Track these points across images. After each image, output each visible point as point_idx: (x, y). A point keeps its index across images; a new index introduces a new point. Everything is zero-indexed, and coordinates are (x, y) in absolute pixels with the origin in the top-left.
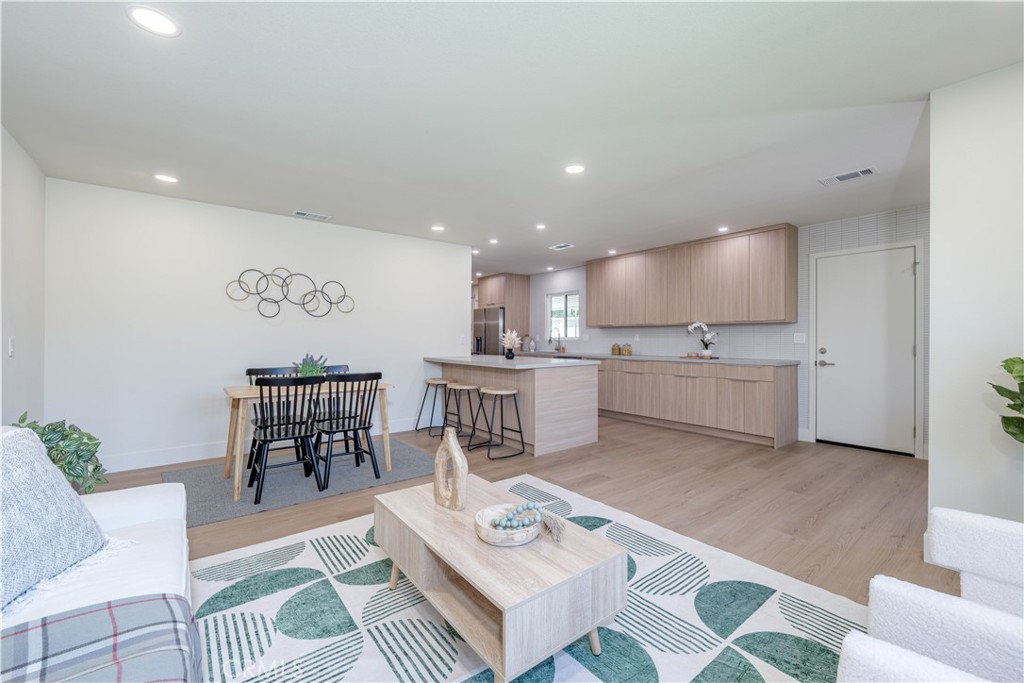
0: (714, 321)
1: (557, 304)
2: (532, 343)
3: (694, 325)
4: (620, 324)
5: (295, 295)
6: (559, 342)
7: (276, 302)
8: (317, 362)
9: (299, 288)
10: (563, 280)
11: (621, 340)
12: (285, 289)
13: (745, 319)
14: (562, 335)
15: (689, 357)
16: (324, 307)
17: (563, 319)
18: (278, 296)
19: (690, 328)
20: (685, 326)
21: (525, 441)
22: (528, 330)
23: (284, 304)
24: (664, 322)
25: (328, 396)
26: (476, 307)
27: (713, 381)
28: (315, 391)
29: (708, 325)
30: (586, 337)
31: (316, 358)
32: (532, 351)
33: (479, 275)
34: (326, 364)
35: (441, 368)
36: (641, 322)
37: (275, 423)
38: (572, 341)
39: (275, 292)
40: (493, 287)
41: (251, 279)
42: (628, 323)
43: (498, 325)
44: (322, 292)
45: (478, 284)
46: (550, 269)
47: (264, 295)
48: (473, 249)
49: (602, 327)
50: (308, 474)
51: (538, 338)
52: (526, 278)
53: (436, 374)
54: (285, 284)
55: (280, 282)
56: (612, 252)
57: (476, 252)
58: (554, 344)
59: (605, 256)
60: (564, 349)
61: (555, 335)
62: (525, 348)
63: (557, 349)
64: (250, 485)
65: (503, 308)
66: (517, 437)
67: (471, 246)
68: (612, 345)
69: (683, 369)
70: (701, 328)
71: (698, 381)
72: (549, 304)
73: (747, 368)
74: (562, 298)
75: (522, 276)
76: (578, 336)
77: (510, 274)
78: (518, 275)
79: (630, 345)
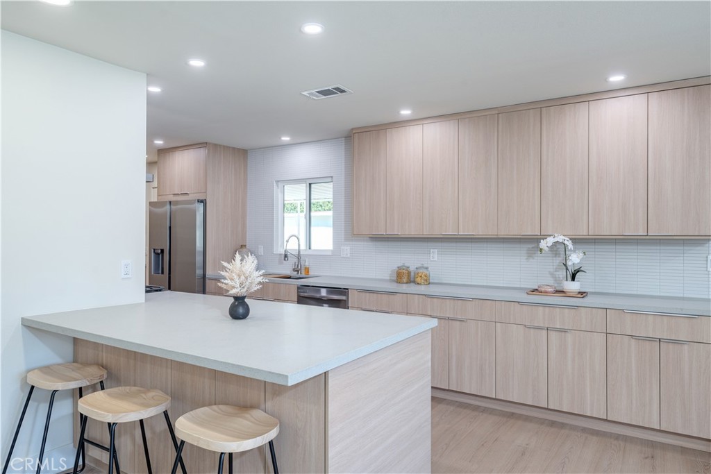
0: (582, 232)
1: (295, 195)
3: (550, 241)
4: (413, 233)
6: (299, 256)
10: (305, 159)
11: (411, 259)
13: (642, 232)
14: (303, 247)
15: (538, 292)
19: (543, 244)
20: (535, 240)
22: (245, 239)
24: (492, 232)
26: (154, 199)
27: (599, 339)
29: (575, 241)
33: (159, 142)
36: (450, 232)
38: (321, 257)
40: (184, 165)
42: (426, 232)
45: (157, 158)
46: (286, 139)
48: (148, 84)
49: (376, 238)
51: (261, 251)
52: (241, 154)
56: (406, 113)
57: (155, 89)
58: (292, 261)
60: (307, 270)
61: (292, 246)
63: (294, 270)
65: (203, 202)
67: (145, 75)
68: (395, 267)
69: (541, 316)
70: (565, 244)
71: (569, 337)
72: (280, 196)
73: (665, 319)
74: (303, 188)
75: (234, 148)
76: (331, 247)
77: (215, 145)
78: (229, 147)
79: (427, 268)
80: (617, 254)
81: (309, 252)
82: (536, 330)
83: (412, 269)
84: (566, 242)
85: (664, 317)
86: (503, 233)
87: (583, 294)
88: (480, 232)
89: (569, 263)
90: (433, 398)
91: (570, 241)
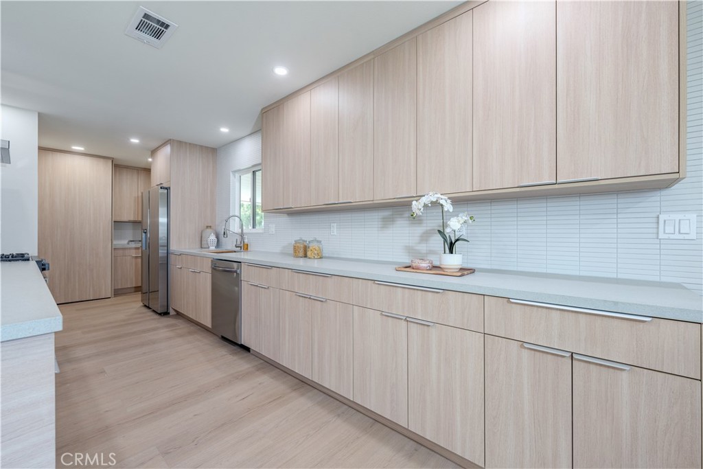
0: (466, 187)
13: (547, 179)
19: (415, 207)
24: (368, 197)
27: (473, 342)
30: (272, 229)
36: (332, 201)
40: (162, 161)
52: (210, 152)
60: (246, 246)
65: (167, 189)
70: (442, 205)
71: (434, 332)
73: (582, 318)
75: (201, 146)
77: (180, 143)
78: (196, 145)
79: (320, 242)
80: (519, 219)
83: (308, 242)
84: (442, 202)
85: (580, 315)
86: (379, 197)
87: (464, 271)
88: (357, 197)
89: (448, 230)
91: (449, 201)
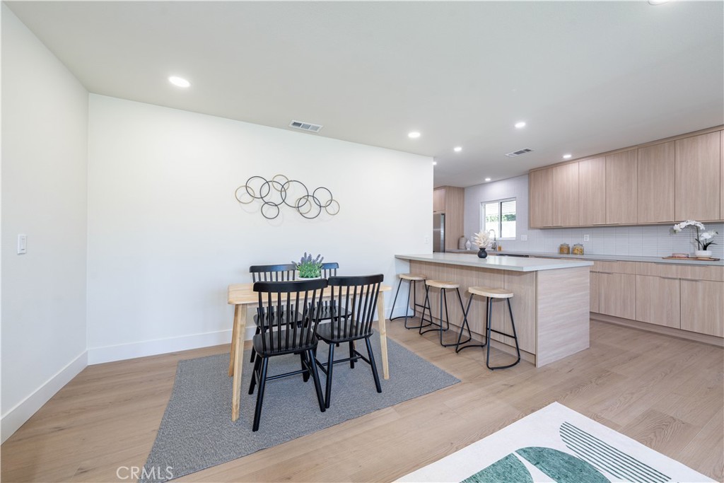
1: (491, 210)
2: (468, 243)
3: (683, 225)
4: (572, 225)
5: (291, 200)
6: (495, 241)
7: (276, 205)
8: (314, 261)
9: (294, 193)
10: (498, 189)
11: (571, 241)
12: (283, 194)
14: (497, 236)
15: (673, 257)
16: (315, 209)
17: (497, 223)
18: (277, 200)
19: (676, 227)
20: (670, 225)
21: (520, 347)
22: (463, 232)
23: (283, 207)
25: (330, 299)
28: (318, 295)
29: (707, 224)
30: (525, 237)
31: (314, 258)
32: (468, 249)
34: (323, 262)
35: (409, 264)
36: (600, 223)
37: (275, 323)
38: (509, 242)
39: (275, 197)
41: (256, 185)
42: (581, 224)
43: (440, 232)
44: (313, 197)
46: (488, 180)
47: (266, 199)
49: (544, 229)
50: (306, 379)
52: (461, 190)
53: (405, 269)
54: (283, 189)
55: (279, 187)
56: (567, 157)
59: (560, 161)
60: (500, 248)
61: (490, 235)
62: (462, 246)
63: (492, 248)
64: (251, 392)
65: (444, 214)
66: (511, 342)
67: (432, 158)
68: (559, 245)
69: (673, 271)
70: (697, 226)
71: (700, 284)
72: (483, 210)
74: (497, 205)
75: (458, 188)
76: (515, 236)
77: (449, 187)
78: (456, 187)
81: (500, 239)
82: (670, 280)
83: (571, 246)
86: (642, 222)
87: (714, 259)
88: (623, 222)
89: (701, 239)
90: (591, 319)
91: (702, 224)
